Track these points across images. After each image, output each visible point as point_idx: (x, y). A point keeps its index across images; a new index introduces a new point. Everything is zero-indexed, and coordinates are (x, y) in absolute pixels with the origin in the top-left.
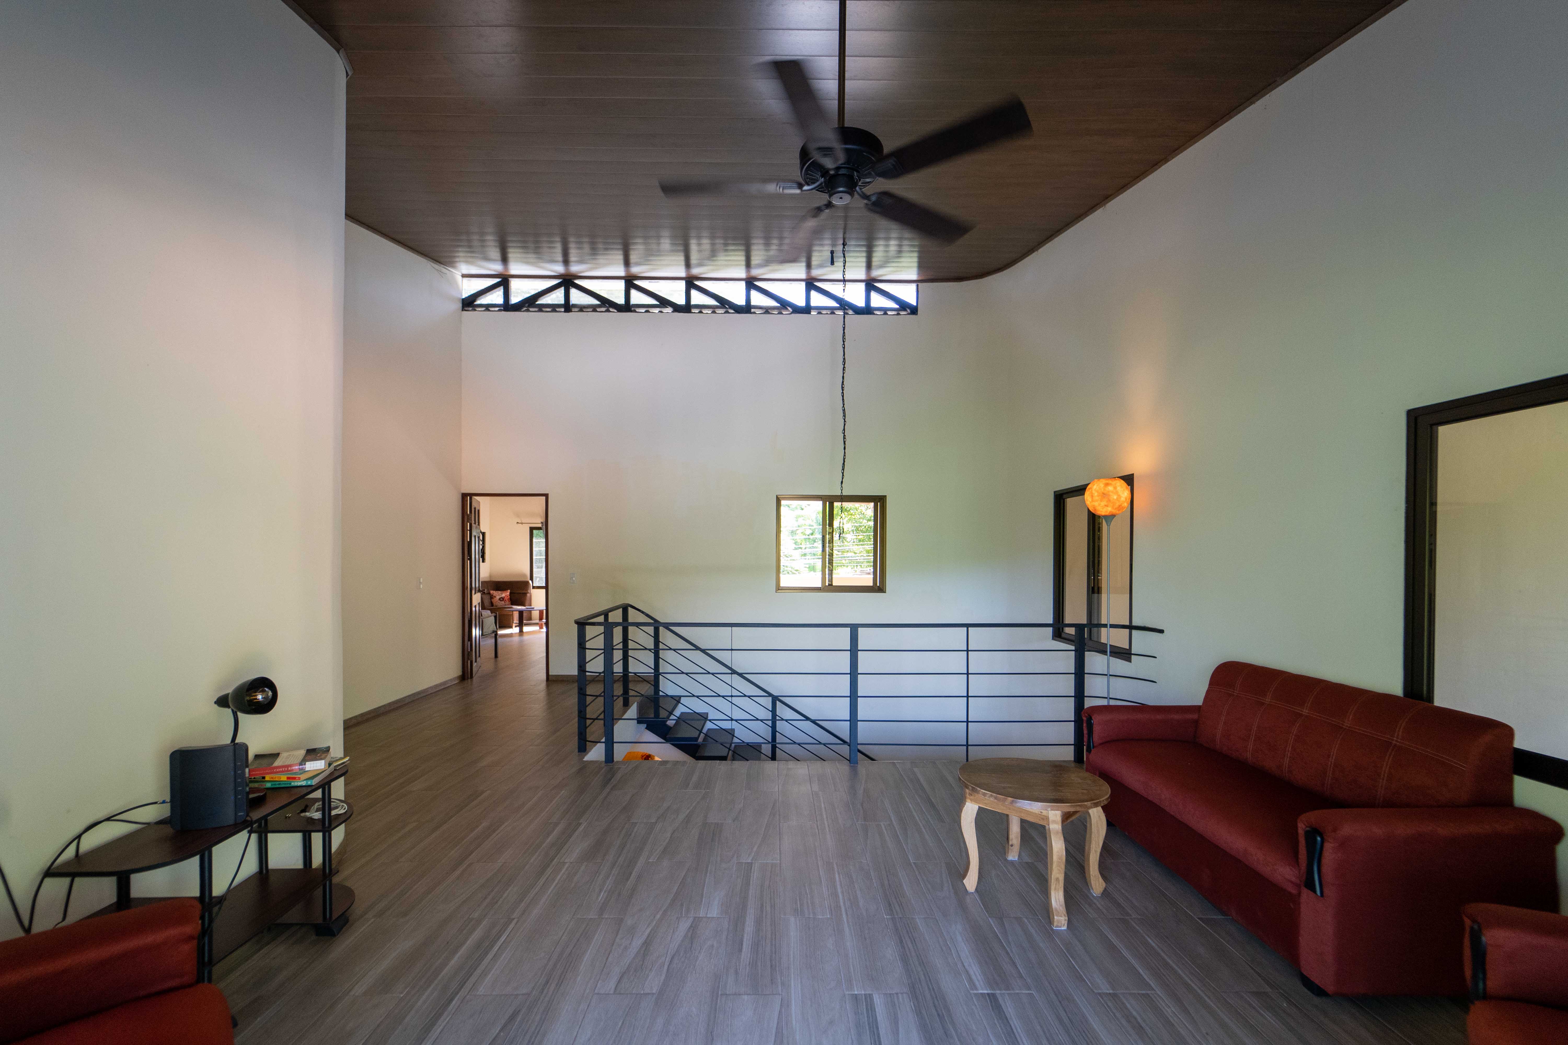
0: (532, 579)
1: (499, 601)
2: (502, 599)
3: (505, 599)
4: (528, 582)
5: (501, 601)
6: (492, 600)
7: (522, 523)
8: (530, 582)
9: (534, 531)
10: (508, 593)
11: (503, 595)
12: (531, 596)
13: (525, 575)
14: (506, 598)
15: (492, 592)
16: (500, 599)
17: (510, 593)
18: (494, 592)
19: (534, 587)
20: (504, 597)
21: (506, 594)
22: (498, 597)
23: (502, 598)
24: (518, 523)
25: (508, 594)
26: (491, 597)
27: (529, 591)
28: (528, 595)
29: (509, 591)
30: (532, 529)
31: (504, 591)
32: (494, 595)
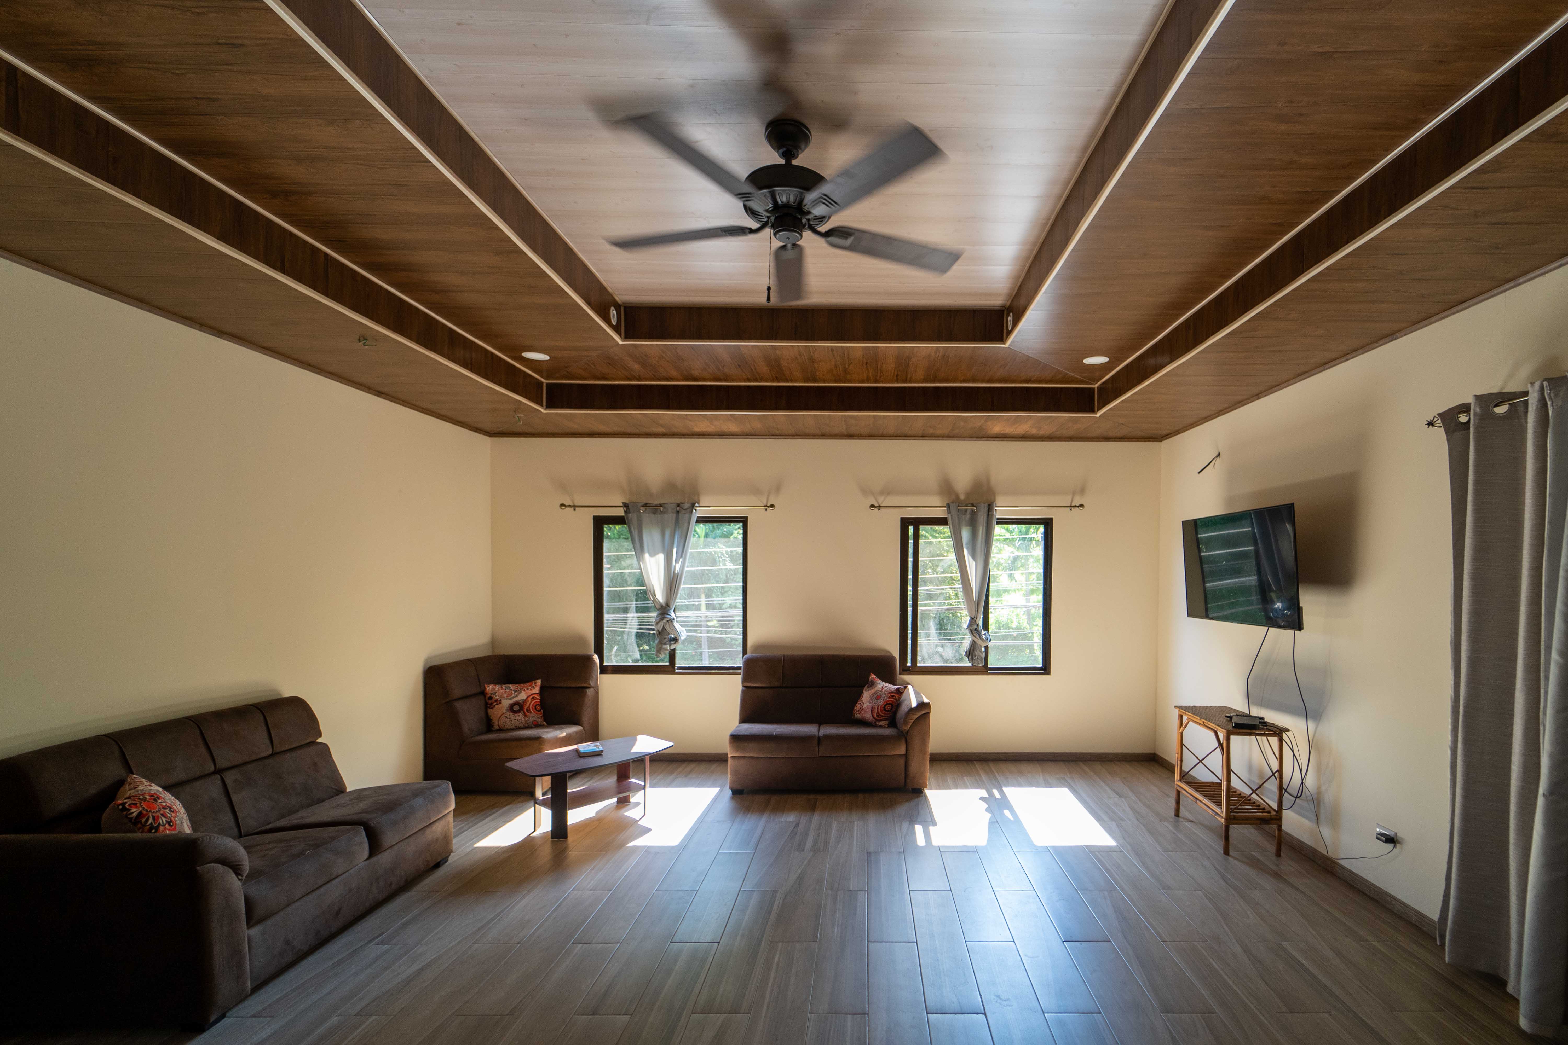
0: (599, 650)
1: (509, 713)
2: (517, 708)
3: (526, 707)
4: (589, 659)
5: (514, 712)
6: (490, 711)
7: (574, 507)
8: (596, 658)
9: (607, 530)
10: (535, 688)
11: (523, 696)
12: (597, 693)
13: (581, 640)
14: (530, 704)
15: (490, 688)
16: (511, 708)
17: (542, 688)
18: (497, 687)
19: (604, 670)
20: (525, 701)
21: (529, 693)
22: (506, 703)
23: (516, 703)
24: (562, 505)
25: (536, 690)
26: (486, 704)
27: (592, 683)
28: (590, 692)
29: (539, 682)
30: (600, 523)
31: (524, 682)
32: (496, 697)
